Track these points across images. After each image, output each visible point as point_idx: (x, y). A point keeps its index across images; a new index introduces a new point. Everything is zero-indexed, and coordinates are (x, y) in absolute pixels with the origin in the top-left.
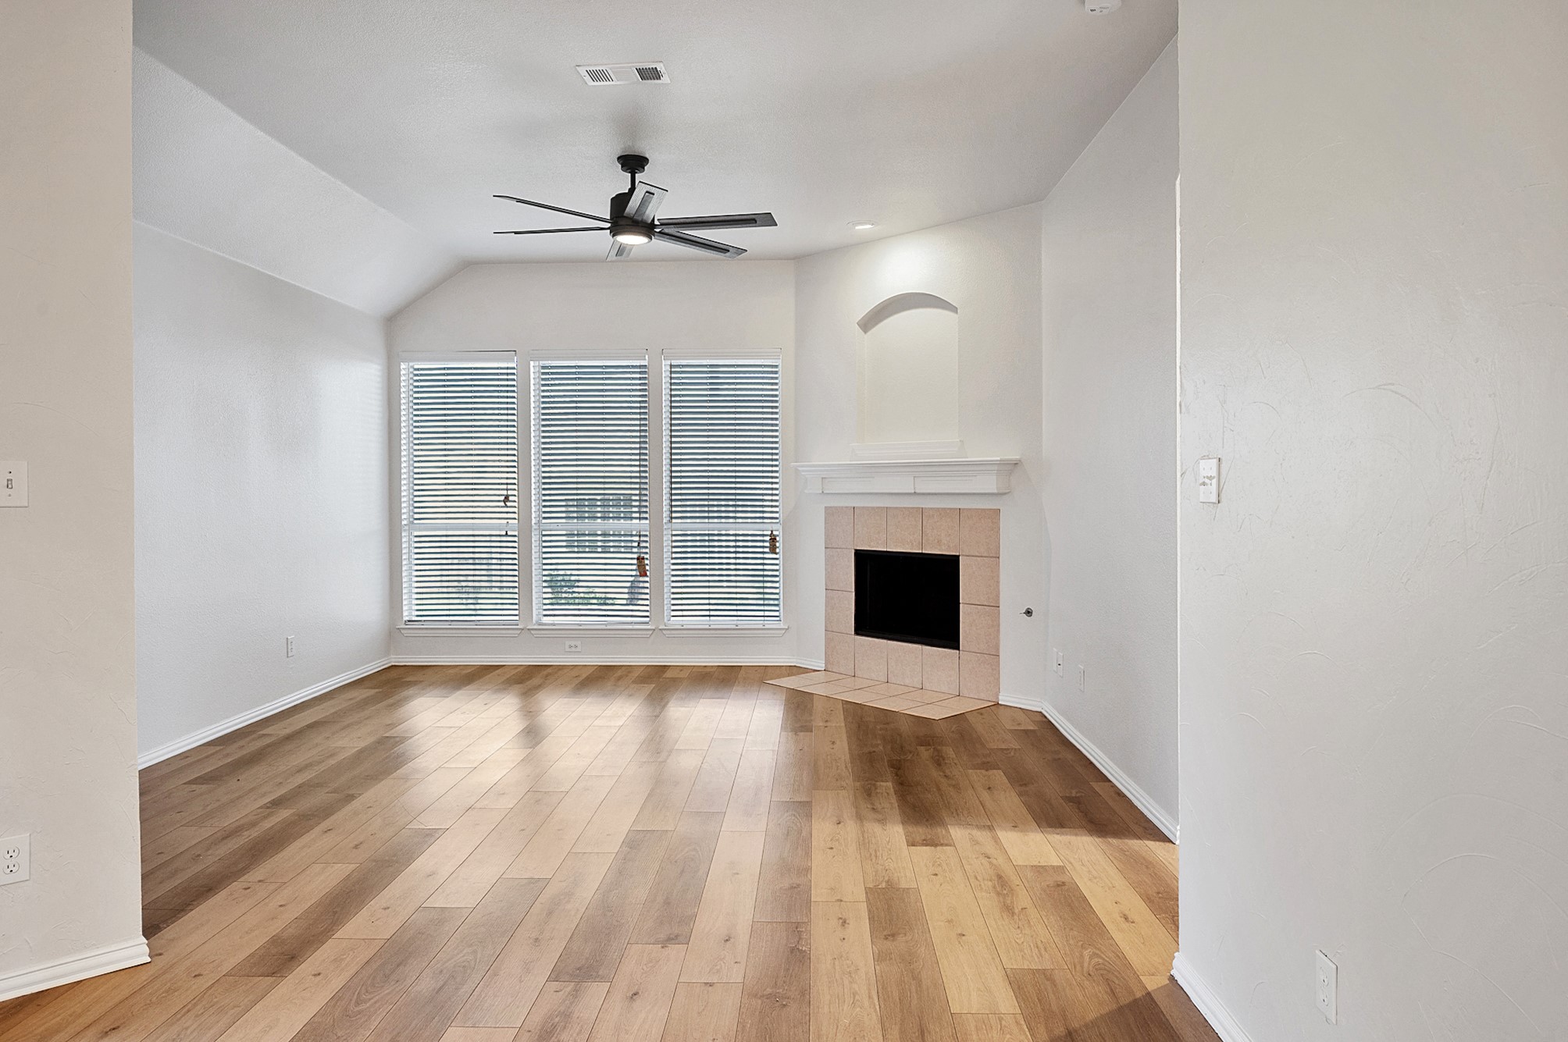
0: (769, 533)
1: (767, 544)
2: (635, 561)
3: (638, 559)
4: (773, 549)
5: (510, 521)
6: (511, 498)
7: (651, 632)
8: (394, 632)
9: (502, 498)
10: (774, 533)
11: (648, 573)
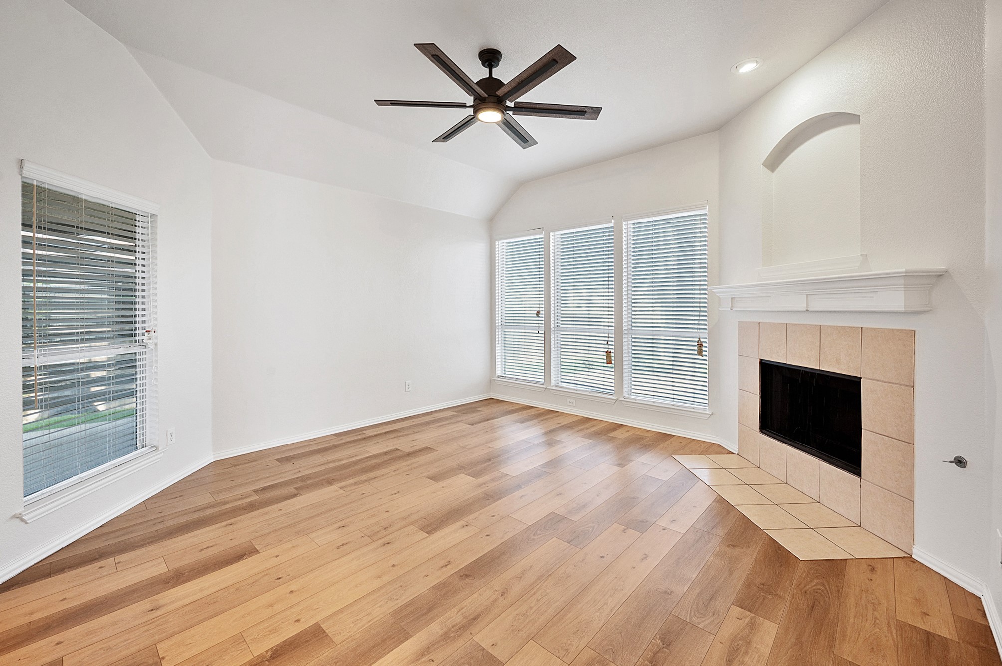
0: (697, 339)
1: (696, 348)
2: (605, 354)
3: (606, 352)
4: (700, 352)
5: (540, 325)
6: (541, 312)
7: (614, 401)
8: (491, 381)
9: (536, 312)
10: (702, 340)
11: (613, 362)
